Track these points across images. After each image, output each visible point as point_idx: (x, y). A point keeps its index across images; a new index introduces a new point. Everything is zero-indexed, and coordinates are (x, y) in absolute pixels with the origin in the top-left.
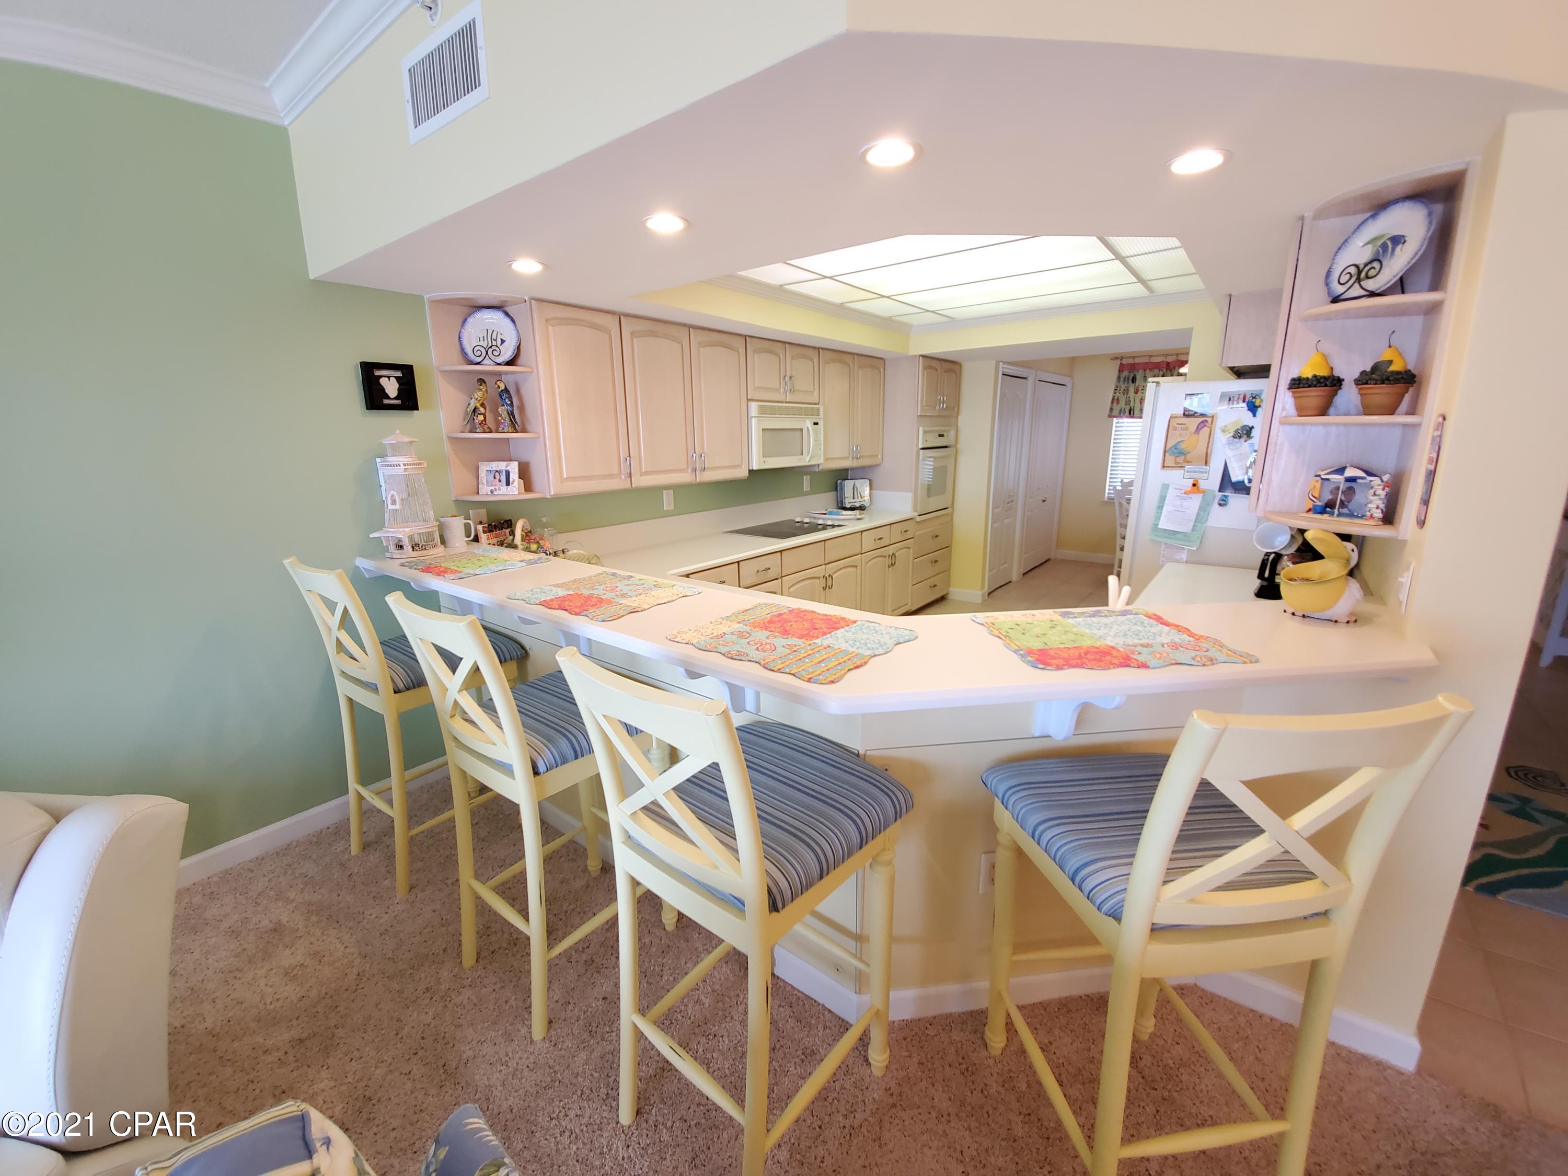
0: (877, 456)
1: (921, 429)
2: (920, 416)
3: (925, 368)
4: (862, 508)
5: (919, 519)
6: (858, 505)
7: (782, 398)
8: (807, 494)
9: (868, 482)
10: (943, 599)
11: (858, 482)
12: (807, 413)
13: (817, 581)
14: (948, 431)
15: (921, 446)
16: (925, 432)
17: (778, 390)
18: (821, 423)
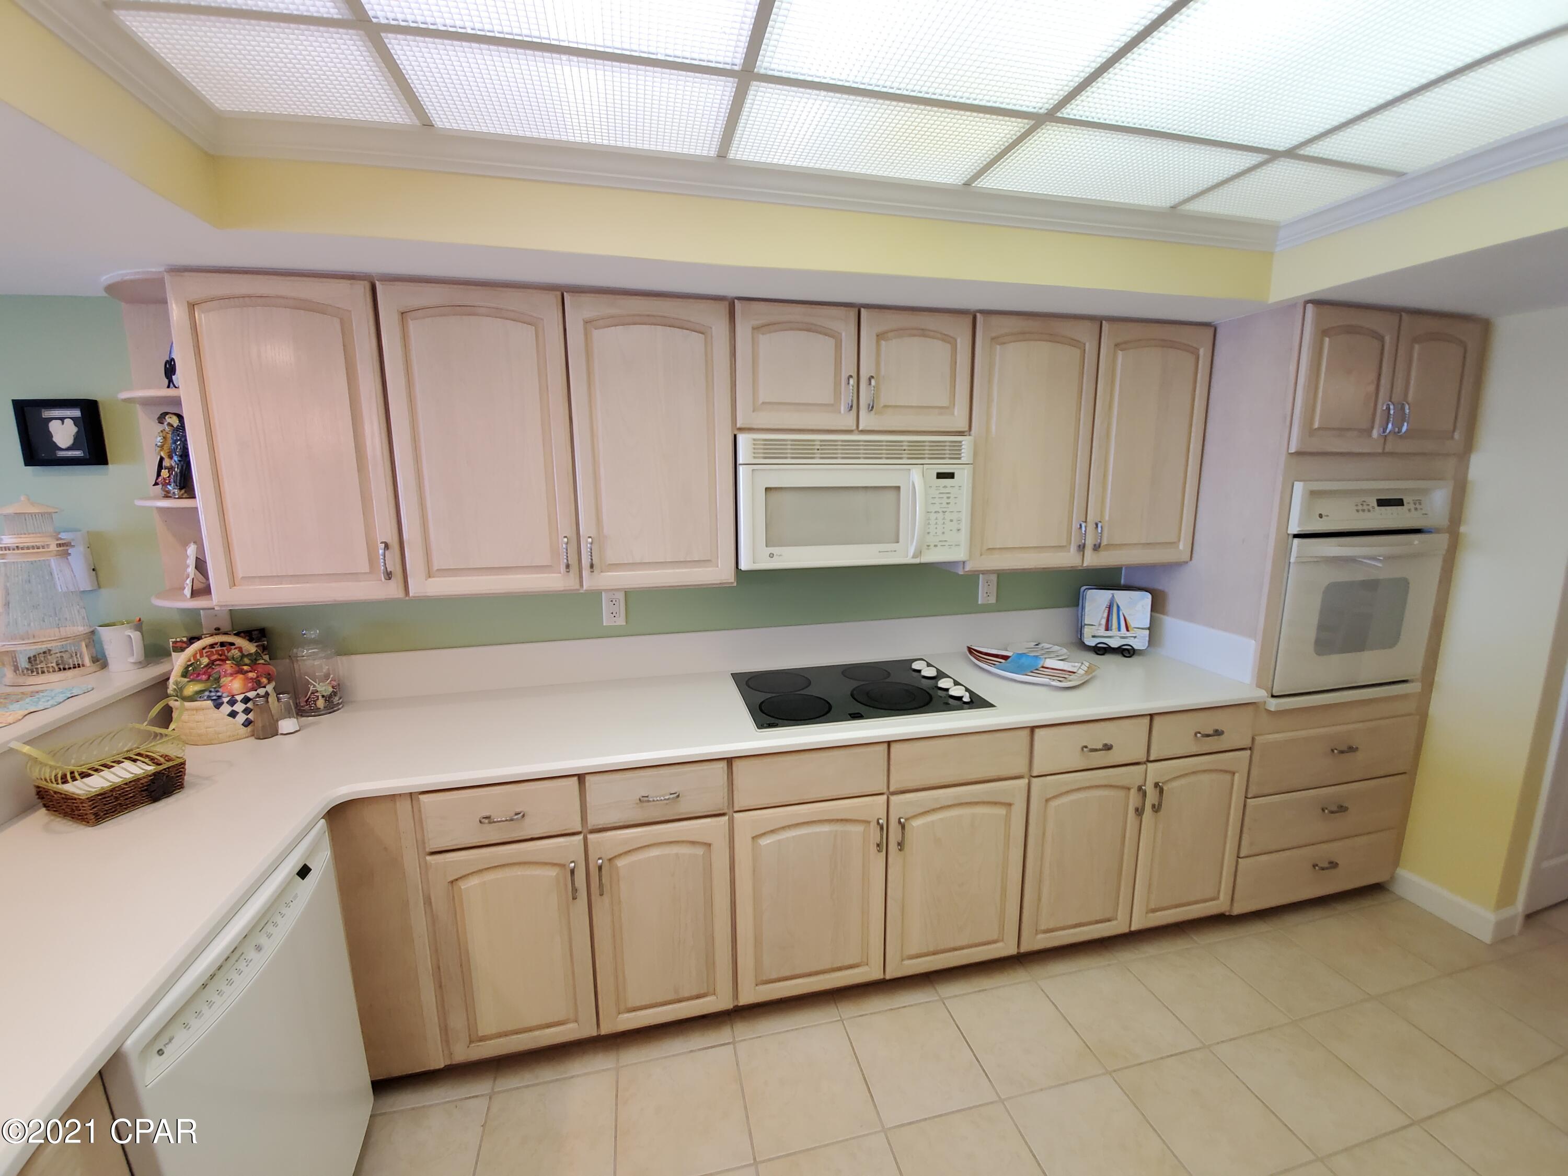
0: (1174, 544)
1: (1299, 487)
2: (1298, 454)
3: (1323, 332)
4: (1126, 652)
5: (1273, 705)
6: (1114, 643)
7: (848, 421)
8: (986, 609)
9: (1148, 598)
10: (1376, 889)
11: (1121, 597)
12: (916, 453)
13: (860, 828)
14: (1426, 491)
15: (1294, 529)
16: (1314, 494)
17: (832, 407)
18: (963, 475)
